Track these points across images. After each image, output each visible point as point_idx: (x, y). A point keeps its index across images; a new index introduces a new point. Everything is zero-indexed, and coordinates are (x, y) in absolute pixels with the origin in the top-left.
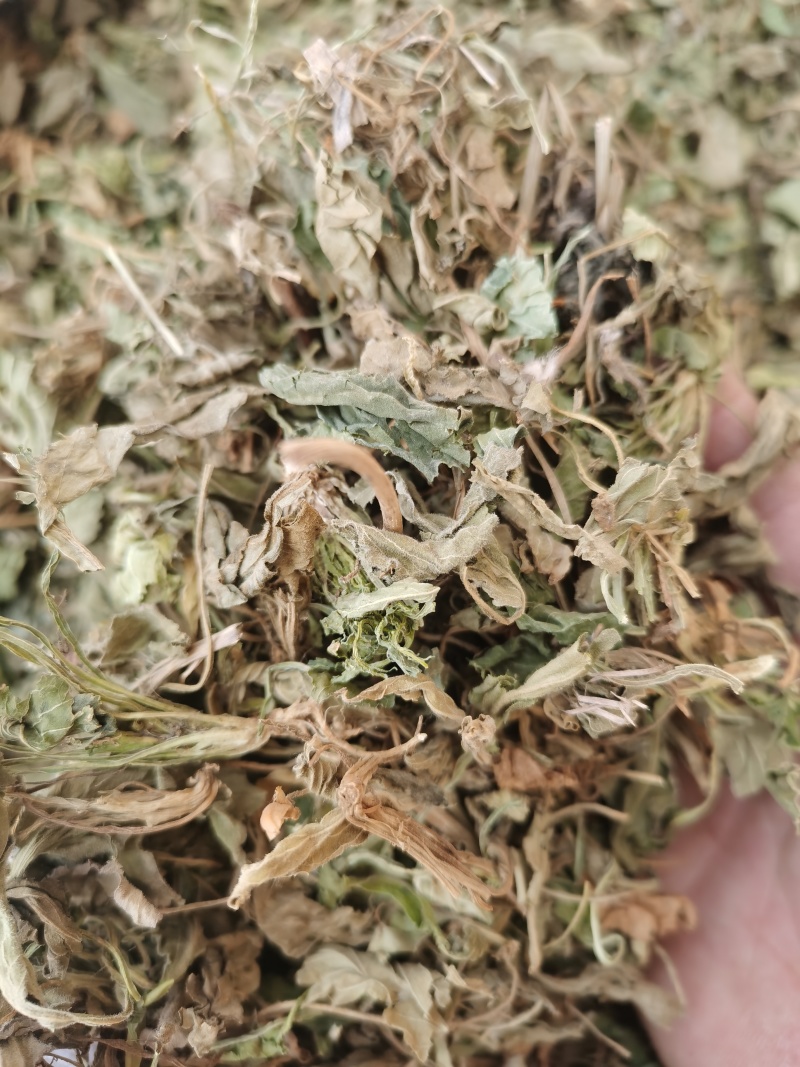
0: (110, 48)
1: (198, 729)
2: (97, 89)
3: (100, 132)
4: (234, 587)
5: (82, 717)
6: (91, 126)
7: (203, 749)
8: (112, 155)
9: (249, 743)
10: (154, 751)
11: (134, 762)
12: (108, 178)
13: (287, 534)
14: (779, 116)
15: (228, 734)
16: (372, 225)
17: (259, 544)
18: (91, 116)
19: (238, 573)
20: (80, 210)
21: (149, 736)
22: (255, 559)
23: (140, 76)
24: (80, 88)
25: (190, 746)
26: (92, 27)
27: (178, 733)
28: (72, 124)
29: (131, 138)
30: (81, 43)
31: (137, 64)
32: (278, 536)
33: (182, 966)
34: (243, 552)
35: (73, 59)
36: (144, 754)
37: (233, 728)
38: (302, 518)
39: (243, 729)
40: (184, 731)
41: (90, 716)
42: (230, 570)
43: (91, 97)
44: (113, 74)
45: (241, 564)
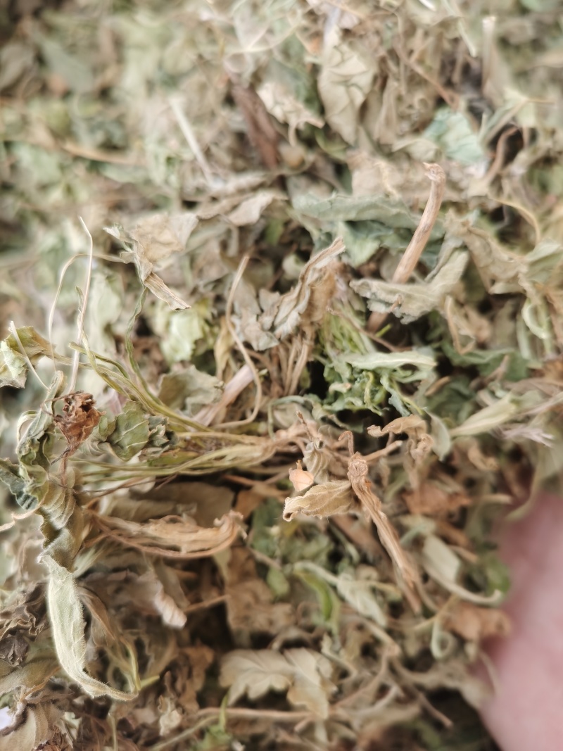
0: (50, 29)
1: (227, 445)
2: (40, 59)
3: (44, 90)
4: (270, 333)
5: (157, 433)
6: (39, 86)
7: (230, 460)
8: (56, 106)
9: (263, 455)
10: (197, 462)
11: (183, 470)
12: (55, 123)
13: (312, 292)
14: (533, 70)
15: (249, 448)
16: (365, 80)
17: (291, 301)
18: (36, 79)
19: (273, 323)
20: (36, 147)
21: (192, 451)
22: (288, 312)
23: (72, 49)
24: (28, 58)
25: (222, 458)
26: (36, 14)
27: (214, 448)
28: (24, 85)
29: (67, 95)
30: (28, 26)
31: (70, 41)
32: (307, 294)
33: (162, 666)
34: (278, 307)
35: (23, 38)
36: (191, 464)
37: (252, 444)
38: (326, 281)
39: (259, 445)
40: (218, 446)
41: (162, 433)
42: (267, 320)
43: (37, 65)
44: (52, 48)
45: (276, 316)
